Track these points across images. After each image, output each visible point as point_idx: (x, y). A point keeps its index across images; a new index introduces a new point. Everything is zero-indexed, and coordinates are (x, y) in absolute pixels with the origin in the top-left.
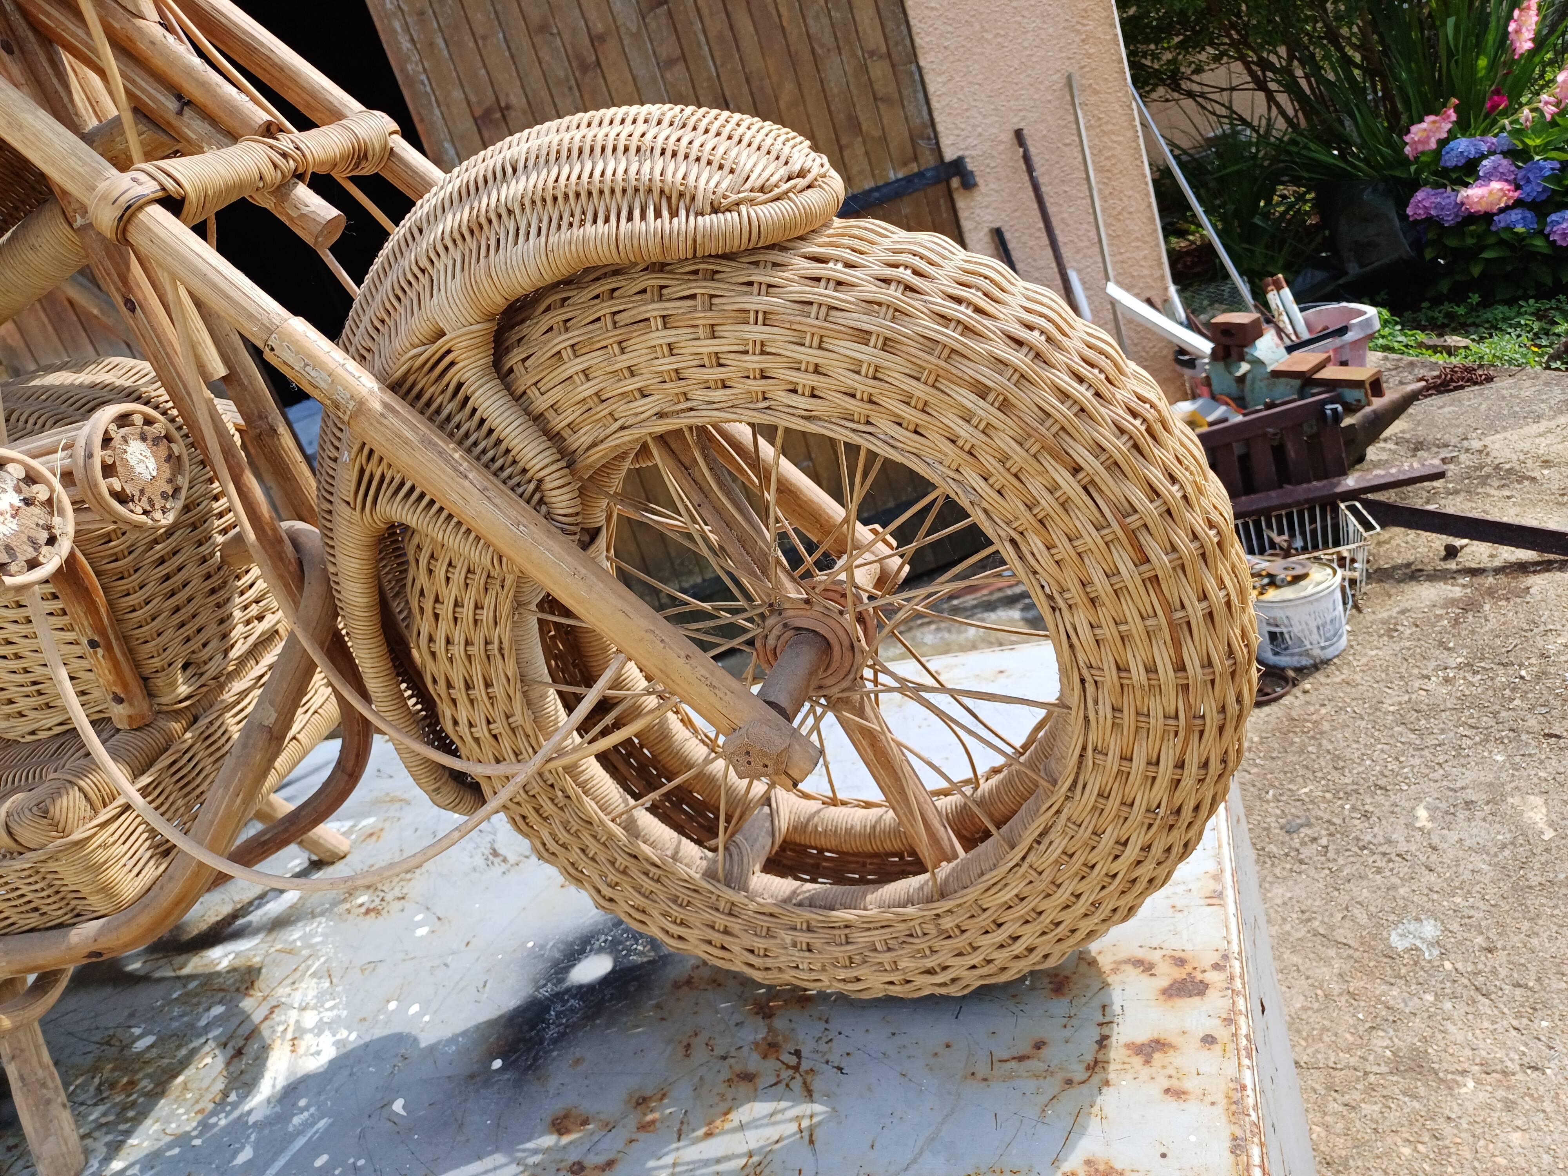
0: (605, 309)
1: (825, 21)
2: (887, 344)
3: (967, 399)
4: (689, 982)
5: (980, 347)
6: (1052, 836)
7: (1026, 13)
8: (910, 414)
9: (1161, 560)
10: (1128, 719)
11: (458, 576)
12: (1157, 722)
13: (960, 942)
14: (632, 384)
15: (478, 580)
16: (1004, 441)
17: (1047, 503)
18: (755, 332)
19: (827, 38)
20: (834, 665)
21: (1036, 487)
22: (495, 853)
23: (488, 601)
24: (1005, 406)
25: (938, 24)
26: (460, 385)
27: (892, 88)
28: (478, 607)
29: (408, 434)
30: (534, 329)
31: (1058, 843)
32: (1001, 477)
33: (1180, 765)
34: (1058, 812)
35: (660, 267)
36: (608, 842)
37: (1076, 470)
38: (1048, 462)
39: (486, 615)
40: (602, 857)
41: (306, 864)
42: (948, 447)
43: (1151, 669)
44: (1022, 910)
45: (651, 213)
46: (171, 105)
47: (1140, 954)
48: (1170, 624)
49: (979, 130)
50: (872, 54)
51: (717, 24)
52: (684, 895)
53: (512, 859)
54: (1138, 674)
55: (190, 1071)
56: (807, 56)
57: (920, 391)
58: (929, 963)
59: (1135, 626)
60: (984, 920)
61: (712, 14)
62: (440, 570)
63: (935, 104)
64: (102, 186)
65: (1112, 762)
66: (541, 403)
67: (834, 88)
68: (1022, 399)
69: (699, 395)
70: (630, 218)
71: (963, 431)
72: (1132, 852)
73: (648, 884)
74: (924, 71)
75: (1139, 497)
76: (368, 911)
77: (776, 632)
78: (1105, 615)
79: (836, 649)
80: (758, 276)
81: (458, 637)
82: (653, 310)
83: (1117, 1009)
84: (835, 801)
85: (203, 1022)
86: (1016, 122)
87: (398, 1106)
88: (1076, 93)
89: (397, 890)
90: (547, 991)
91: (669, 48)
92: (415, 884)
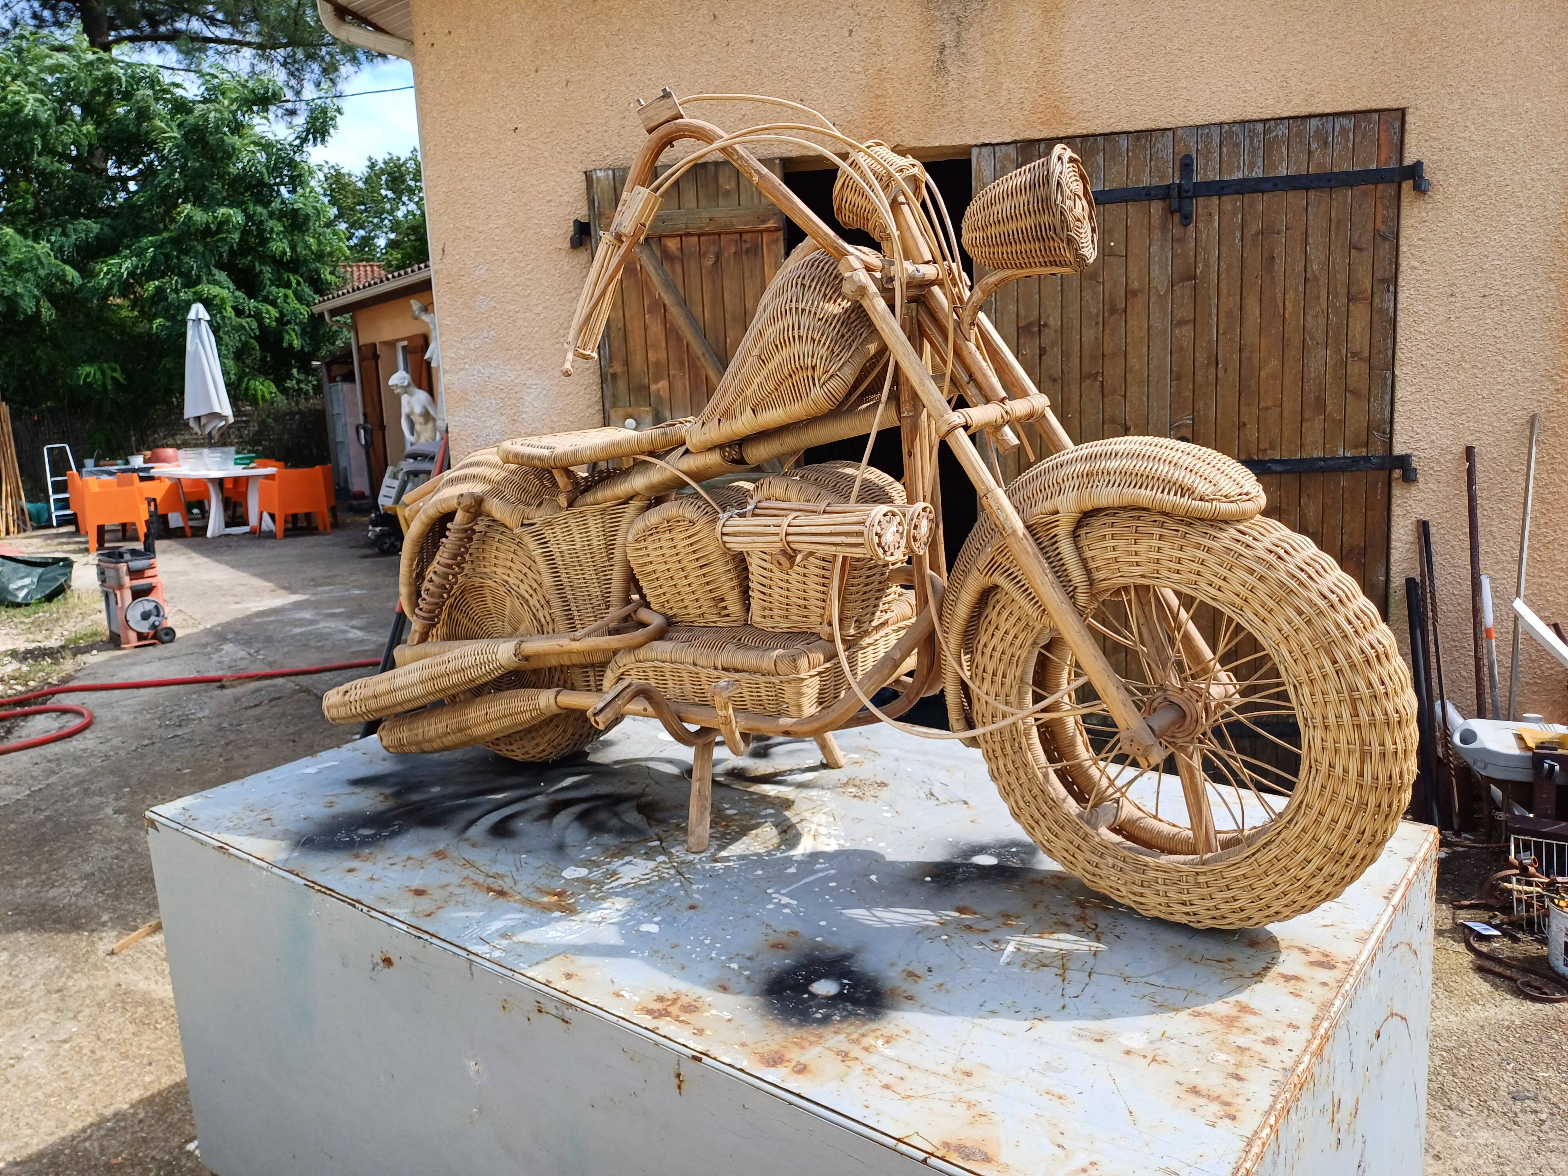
0: (1135, 523)
1: (1322, 321)
2: (1261, 578)
3: (1292, 614)
4: (1042, 881)
5: (1305, 593)
6: (1273, 846)
7: (1508, 356)
8: (1263, 613)
9: (1364, 717)
10: (1328, 793)
11: (1013, 620)
12: (1342, 799)
13: (1205, 891)
14: (1134, 559)
15: (1022, 624)
16: (1304, 638)
17: (1316, 672)
18: (1201, 554)
19: (1320, 335)
20: (1184, 728)
21: (1313, 663)
22: (932, 795)
23: (1022, 636)
24: (1309, 622)
25: (1422, 345)
26: (1055, 536)
27: (1364, 385)
28: (1015, 637)
29: (1029, 549)
30: (1097, 522)
31: (1274, 850)
32: (1297, 654)
33: (1349, 827)
34: (1279, 833)
35: (1167, 514)
36: (1032, 779)
37: (1335, 662)
38: (1322, 653)
39: (1018, 642)
40: (1025, 786)
41: (818, 763)
42: (1276, 632)
43: (1346, 771)
44: (1244, 883)
45: (1172, 493)
46: (966, 378)
47: (1305, 947)
48: (1361, 750)
49: (1433, 437)
50: (1354, 355)
51: (1230, 303)
52: (1062, 821)
53: (942, 800)
54: (1339, 771)
55: (759, 831)
56: (1297, 343)
57: (1271, 603)
58: (1186, 897)
59: (1343, 746)
60: (1222, 883)
61: (1228, 294)
62: (1005, 614)
63: (1398, 406)
64: (946, 416)
65: (1314, 813)
66: (1088, 554)
67: (1312, 372)
68: (1318, 622)
69: (1165, 573)
70: (1163, 492)
71: (1286, 628)
72: (1311, 867)
73: (1045, 808)
74: (1397, 379)
75: (1362, 685)
76: (854, 796)
77: (1159, 700)
78: (1330, 736)
79: (1188, 719)
80: (1211, 532)
81: (999, 648)
82: (1157, 531)
84: (1155, 817)
85: (763, 813)
86: (1469, 440)
87: (873, 877)
88: (1536, 431)
89: (872, 793)
90: (958, 861)
91: (1185, 312)
92: (884, 793)
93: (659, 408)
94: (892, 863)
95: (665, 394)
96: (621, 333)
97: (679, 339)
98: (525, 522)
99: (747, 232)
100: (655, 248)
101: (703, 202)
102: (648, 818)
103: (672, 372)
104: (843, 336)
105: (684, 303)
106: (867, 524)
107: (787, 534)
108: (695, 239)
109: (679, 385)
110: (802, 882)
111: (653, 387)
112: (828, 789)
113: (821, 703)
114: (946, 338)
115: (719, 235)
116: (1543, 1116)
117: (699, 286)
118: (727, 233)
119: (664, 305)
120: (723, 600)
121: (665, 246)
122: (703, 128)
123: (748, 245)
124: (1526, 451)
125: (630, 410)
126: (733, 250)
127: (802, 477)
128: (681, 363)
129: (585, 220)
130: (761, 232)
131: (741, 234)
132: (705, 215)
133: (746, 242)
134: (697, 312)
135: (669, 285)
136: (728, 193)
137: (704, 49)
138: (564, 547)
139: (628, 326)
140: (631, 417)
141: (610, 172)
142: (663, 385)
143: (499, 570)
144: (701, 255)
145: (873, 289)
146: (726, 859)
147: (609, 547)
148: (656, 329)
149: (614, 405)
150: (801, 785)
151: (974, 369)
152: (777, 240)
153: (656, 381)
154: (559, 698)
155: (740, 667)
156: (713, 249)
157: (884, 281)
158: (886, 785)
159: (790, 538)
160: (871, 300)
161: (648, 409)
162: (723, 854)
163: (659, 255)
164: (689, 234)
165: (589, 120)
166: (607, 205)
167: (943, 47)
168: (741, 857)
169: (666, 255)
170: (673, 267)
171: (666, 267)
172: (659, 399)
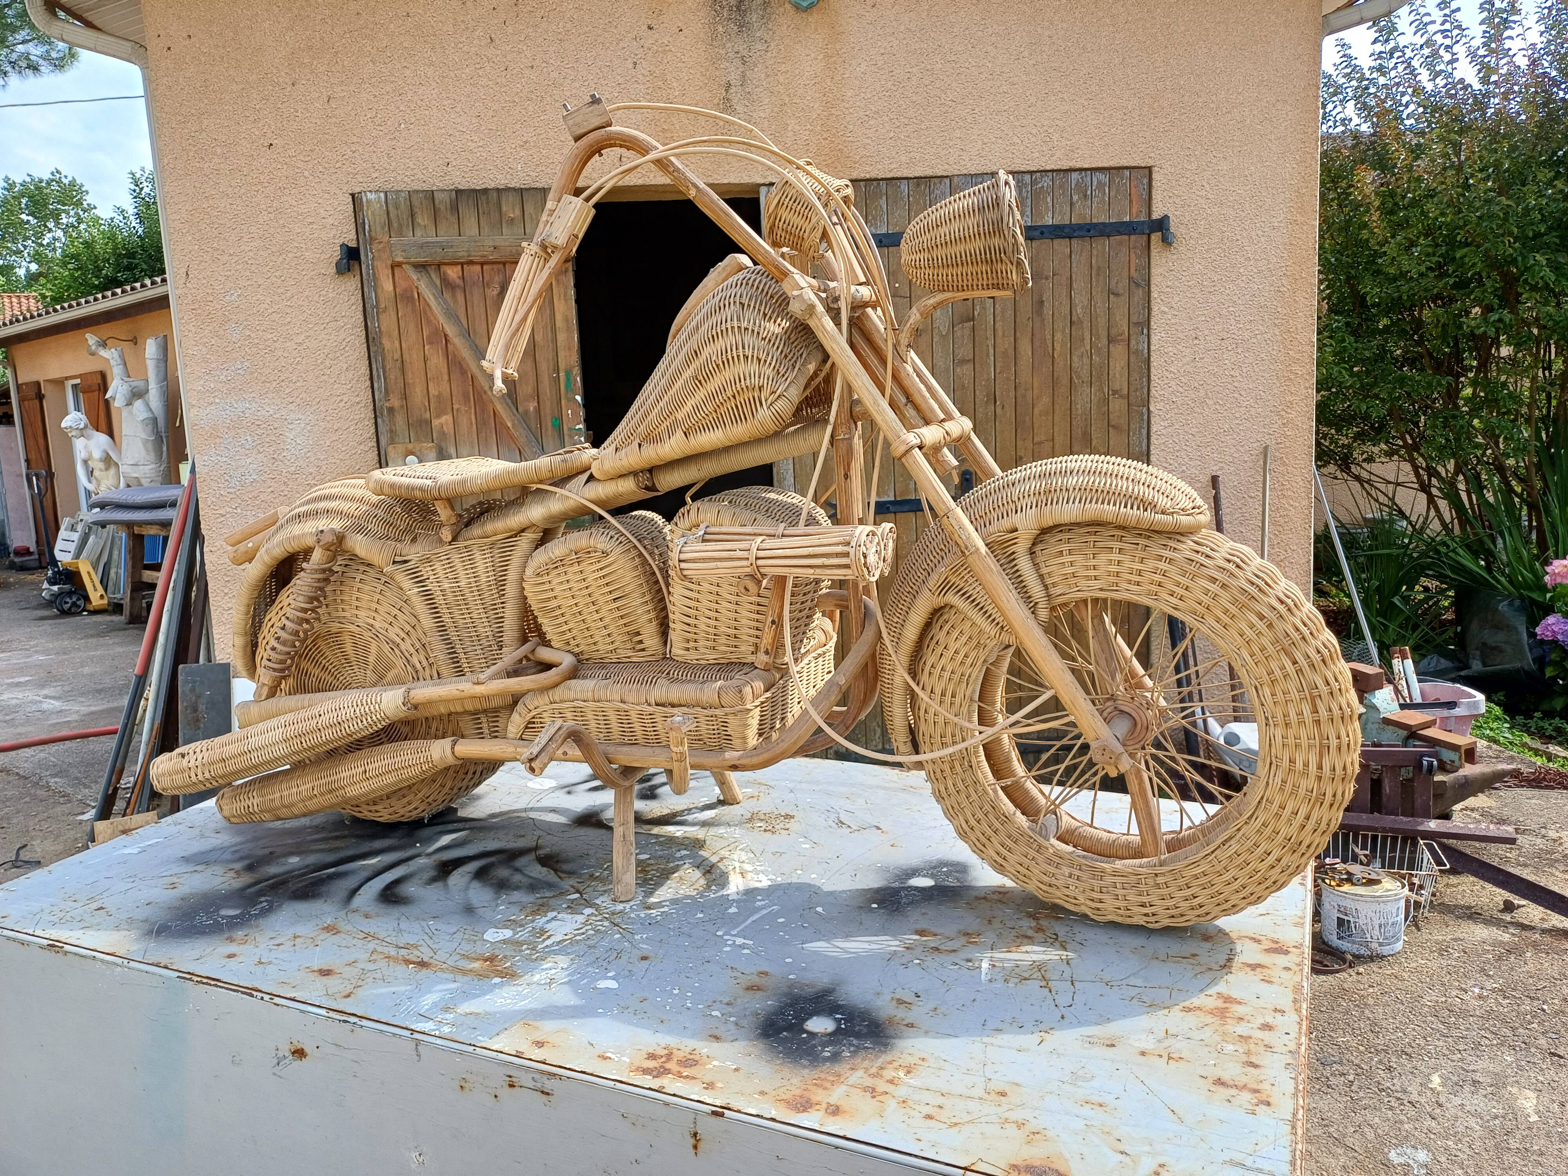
0: (1092, 538)
1: (1086, 361)
2: (1224, 586)
3: (1254, 619)
4: (985, 898)
5: (1265, 599)
6: (1232, 842)
8: (1225, 619)
9: (1323, 713)
10: (1289, 787)
11: (963, 639)
12: (1302, 792)
13: (1165, 891)
14: (1092, 573)
16: (1265, 641)
17: (1278, 673)
18: (1163, 566)
19: (1085, 374)
20: (1135, 735)
21: (1274, 665)
22: (842, 823)
23: (973, 655)
24: (1270, 626)
25: (1171, 383)
26: (1014, 553)
27: (1124, 421)
28: (966, 656)
30: (1052, 539)
31: (1234, 846)
32: (1259, 656)
33: (1308, 818)
34: (1239, 830)
35: (1123, 528)
36: (982, 796)
37: (1295, 663)
38: (1283, 655)
39: (968, 661)
40: (976, 804)
41: (719, 799)
42: (1237, 637)
43: (1306, 765)
44: (1203, 880)
45: (1135, 507)
47: (1257, 936)
48: (1321, 744)
49: (1184, 468)
50: (1115, 392)
51: (1005, 344)
53: (854, 827)
54: (1299, 765)
55: (681, 873)
56: (1065, 381)
57: (1233, 610)
58: (1145, 899)
59: (1304, 742)
60: (1181, 882)
61: (1004, 335)
62: (955, 633)
63: (1153, 438)
64: (902, 437)
65: (1275, 807)
66: (1044, 571)
67: (1079, 408)
68: (1279, 625)
69: (1125, 585)
70: (1126, 507)
71: (1248, 632)
72: (1271, 859)
73: (997, 824)
74: (1152, 415)
75: (1320, 683)
76: (765, 831)
77: (1109, 710)
78: (1291, 733)
79: (1139, 726)
80: (1171, 543)
81: (948, 669)
82: (1117, 545)
83: (1238, 950)
84: (1091, 826)
85: (678, 855)
86: (1214, 470)
87: (819, 909)
88: (1269, 461)
89: (781, 825)
90: (897, 885)
91: (965, 351)
92: (792, 825)
93: (443, 444)
94: (832, 893)
95: (449, 429)
96: (399, 364)
97: (463, 371)
98: (398, 559)
100: (434, 275)
101: (486, 230)
102: (555, 871)
103: (456, 407)
104: (786, 356)
106: (853, 544)
107: (757, 558)
108: (478, 268)
109: (464, 421)
110: (749, 921)
111: (436, 423)
112: (736, 825)
113: (760, 735)
114: (883, 361)
115: (504, 264)
116: (1351, 1078)
117: (483, 317)
119: (446, 336)
120: (638, 634)
121: (445, 274)
122: (636, 138)
124: (1261, 479)
125: (410, 446)
127: (730, 502)
128: (466, 397)
129: (353, 244)
132: (489, 242)
135: (451, 315)
136: (512, 221)
137: (481, 72)
138: (446, 585)
139: (406, 357)
140: (412, 453)
141: (382, 195)
142: (446, 419)
143: (362, 614)
144: (485, 285)
145: (820, 308)
146: (659, 905)
147: (500, 584)
148: (437, 361)
149: (392, 441)
150: (704, 824)
151: (912, 391)
152: (566, 271)
153: (438, 416)
154: (457, 748)
155: (676, 701)
156: (497, 279)
157: (829, 301)
158: (792, 817)
159: (760, 562)
160: (820, 320)
161: (430, 445)
162: (653, 900)
163: (438, 282)
164: (471, 263)
165: (355, 139)
166: (378, 229)
167: (729, 86)
168: (674, 902)
169: (446, 283)
170: (454, 296)
171: (447, 296)
172: (442, 434)
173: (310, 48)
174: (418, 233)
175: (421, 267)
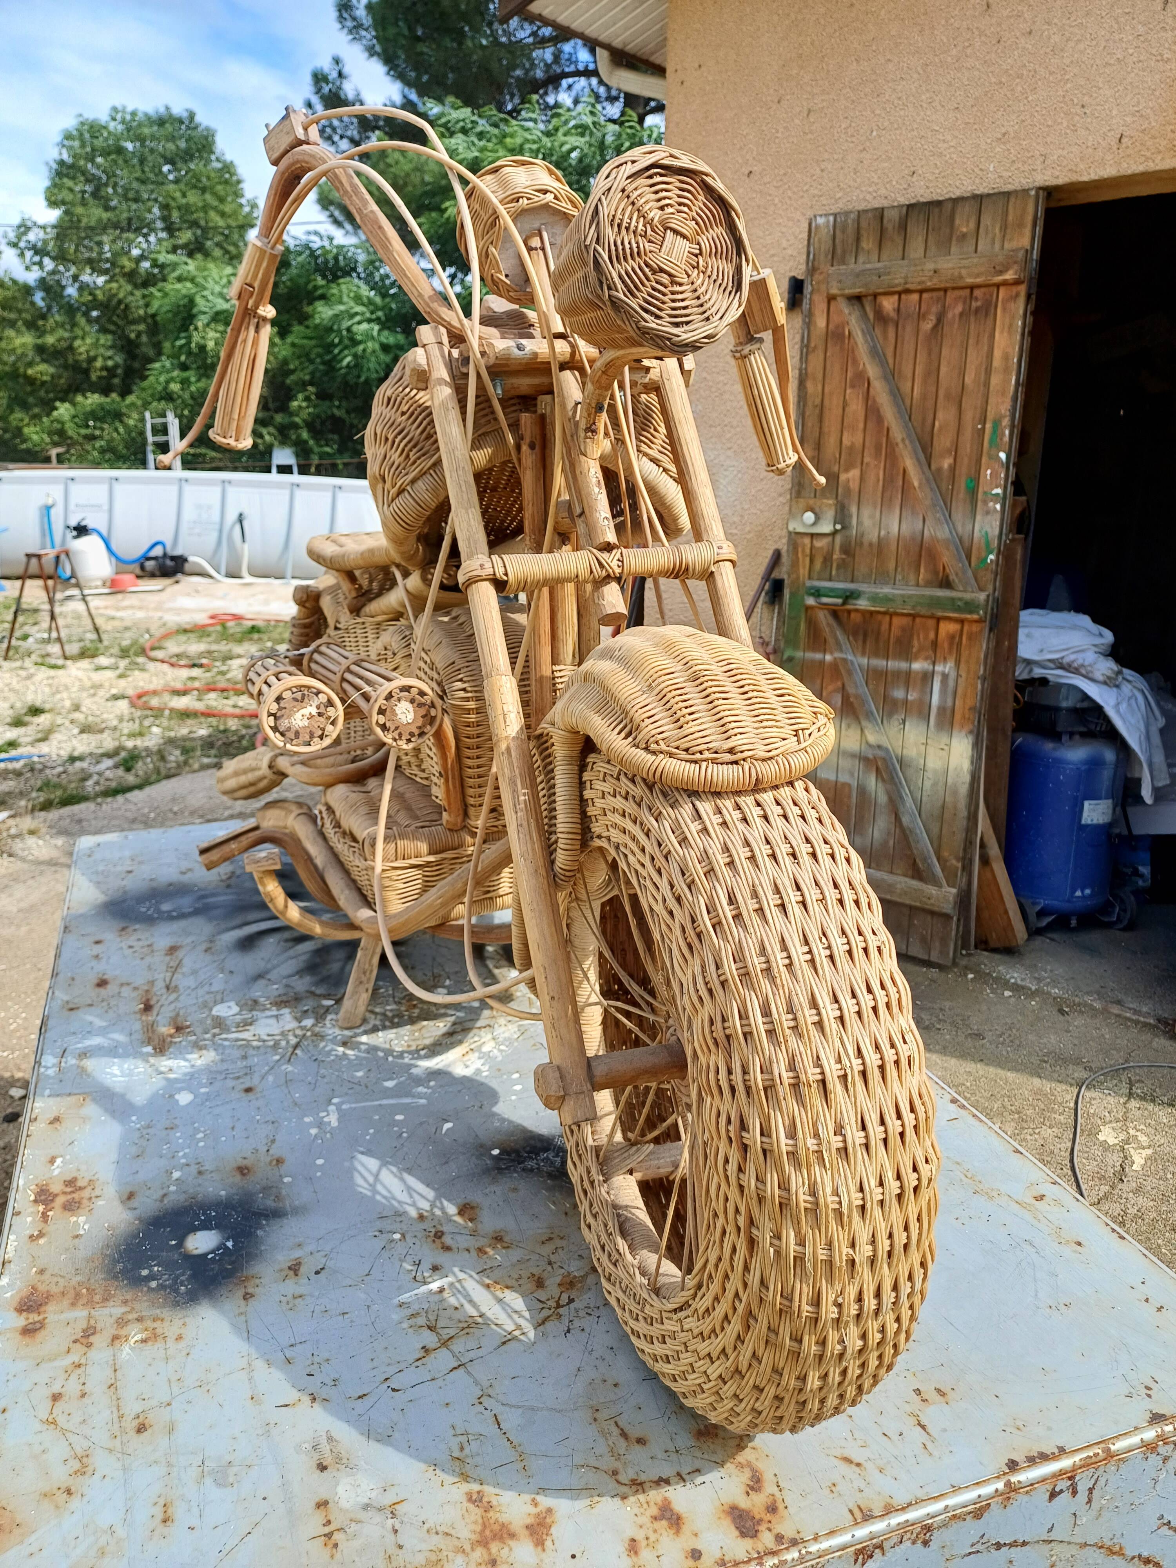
87: (448, 1126)
93: (844, 501)
95: (854, 486)
96: (817, 411)
97: (880, 420)
99: (979, 286)
100: (868, 309)
101: (933, 250)
103: (866, 460)
105: (891, 376)
108: (916, 296)
109: (871, 478)
110: (378, 1103)
111: (843, 477)
115: (945, 290)
117: (912, 354)
118: (954, 288)
119: (869, 380)
121: (881, 306)
123: (979, 303)
125: (811, 502)
126: (959, 308)
128: (878, 448)
129: (800, 277)
130: (998, 286)
131: (972, 288)
132: (930, 266)
133: (977, 299)
134: (906, 387)
135: (876, 353)
136: (964, 236)
137: (969, 51)
139: (826, 402)
140: (812, 510)
141: (831, 218)
142: (854, 474)
144: (921, 316)
146: (357, 1046)
148: (856, 407)
152: (1017, 295)
153: (847, 470)
156: (935, 309)
161: (832, 501)
163: (871, 316)
164: (908, 291)
165: (826, 156)
166: (822, 258)
168: (372, 1049)
169: (881, 317)
170: (885, 333)
171: (878, 331)
172: (848, 490)
173: (800, 56)
174: (861, 259)
175: (857, 299)
